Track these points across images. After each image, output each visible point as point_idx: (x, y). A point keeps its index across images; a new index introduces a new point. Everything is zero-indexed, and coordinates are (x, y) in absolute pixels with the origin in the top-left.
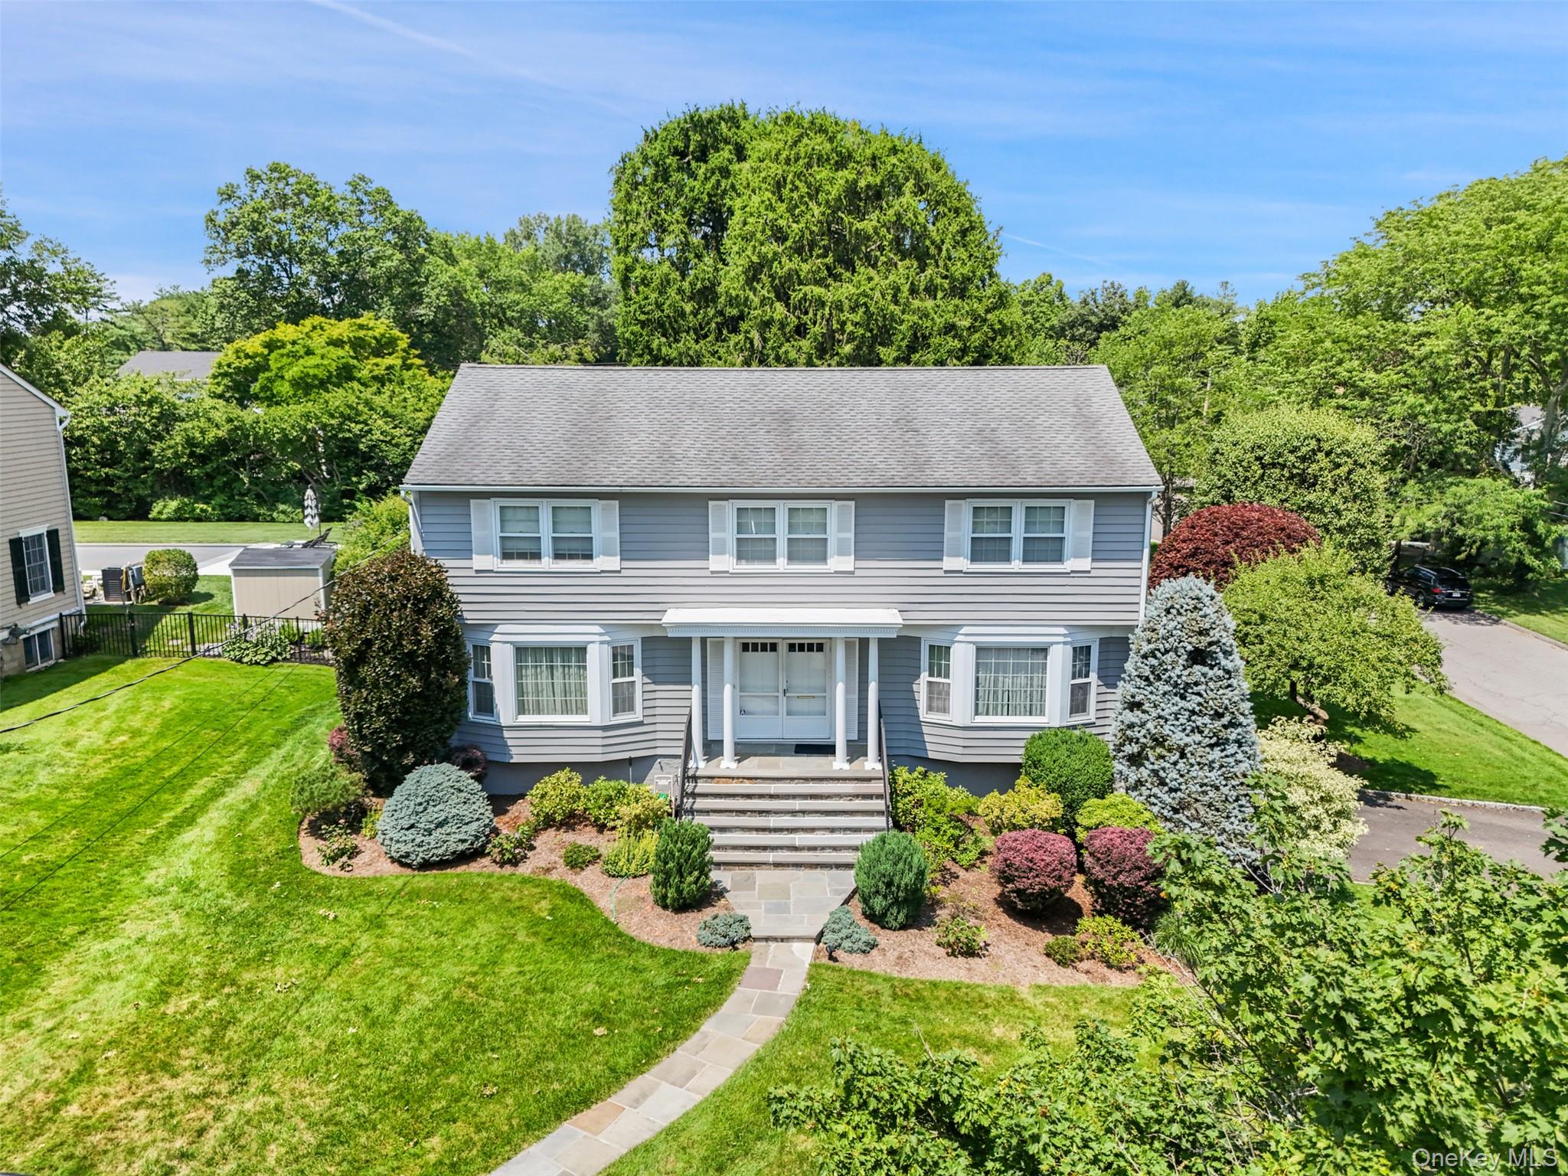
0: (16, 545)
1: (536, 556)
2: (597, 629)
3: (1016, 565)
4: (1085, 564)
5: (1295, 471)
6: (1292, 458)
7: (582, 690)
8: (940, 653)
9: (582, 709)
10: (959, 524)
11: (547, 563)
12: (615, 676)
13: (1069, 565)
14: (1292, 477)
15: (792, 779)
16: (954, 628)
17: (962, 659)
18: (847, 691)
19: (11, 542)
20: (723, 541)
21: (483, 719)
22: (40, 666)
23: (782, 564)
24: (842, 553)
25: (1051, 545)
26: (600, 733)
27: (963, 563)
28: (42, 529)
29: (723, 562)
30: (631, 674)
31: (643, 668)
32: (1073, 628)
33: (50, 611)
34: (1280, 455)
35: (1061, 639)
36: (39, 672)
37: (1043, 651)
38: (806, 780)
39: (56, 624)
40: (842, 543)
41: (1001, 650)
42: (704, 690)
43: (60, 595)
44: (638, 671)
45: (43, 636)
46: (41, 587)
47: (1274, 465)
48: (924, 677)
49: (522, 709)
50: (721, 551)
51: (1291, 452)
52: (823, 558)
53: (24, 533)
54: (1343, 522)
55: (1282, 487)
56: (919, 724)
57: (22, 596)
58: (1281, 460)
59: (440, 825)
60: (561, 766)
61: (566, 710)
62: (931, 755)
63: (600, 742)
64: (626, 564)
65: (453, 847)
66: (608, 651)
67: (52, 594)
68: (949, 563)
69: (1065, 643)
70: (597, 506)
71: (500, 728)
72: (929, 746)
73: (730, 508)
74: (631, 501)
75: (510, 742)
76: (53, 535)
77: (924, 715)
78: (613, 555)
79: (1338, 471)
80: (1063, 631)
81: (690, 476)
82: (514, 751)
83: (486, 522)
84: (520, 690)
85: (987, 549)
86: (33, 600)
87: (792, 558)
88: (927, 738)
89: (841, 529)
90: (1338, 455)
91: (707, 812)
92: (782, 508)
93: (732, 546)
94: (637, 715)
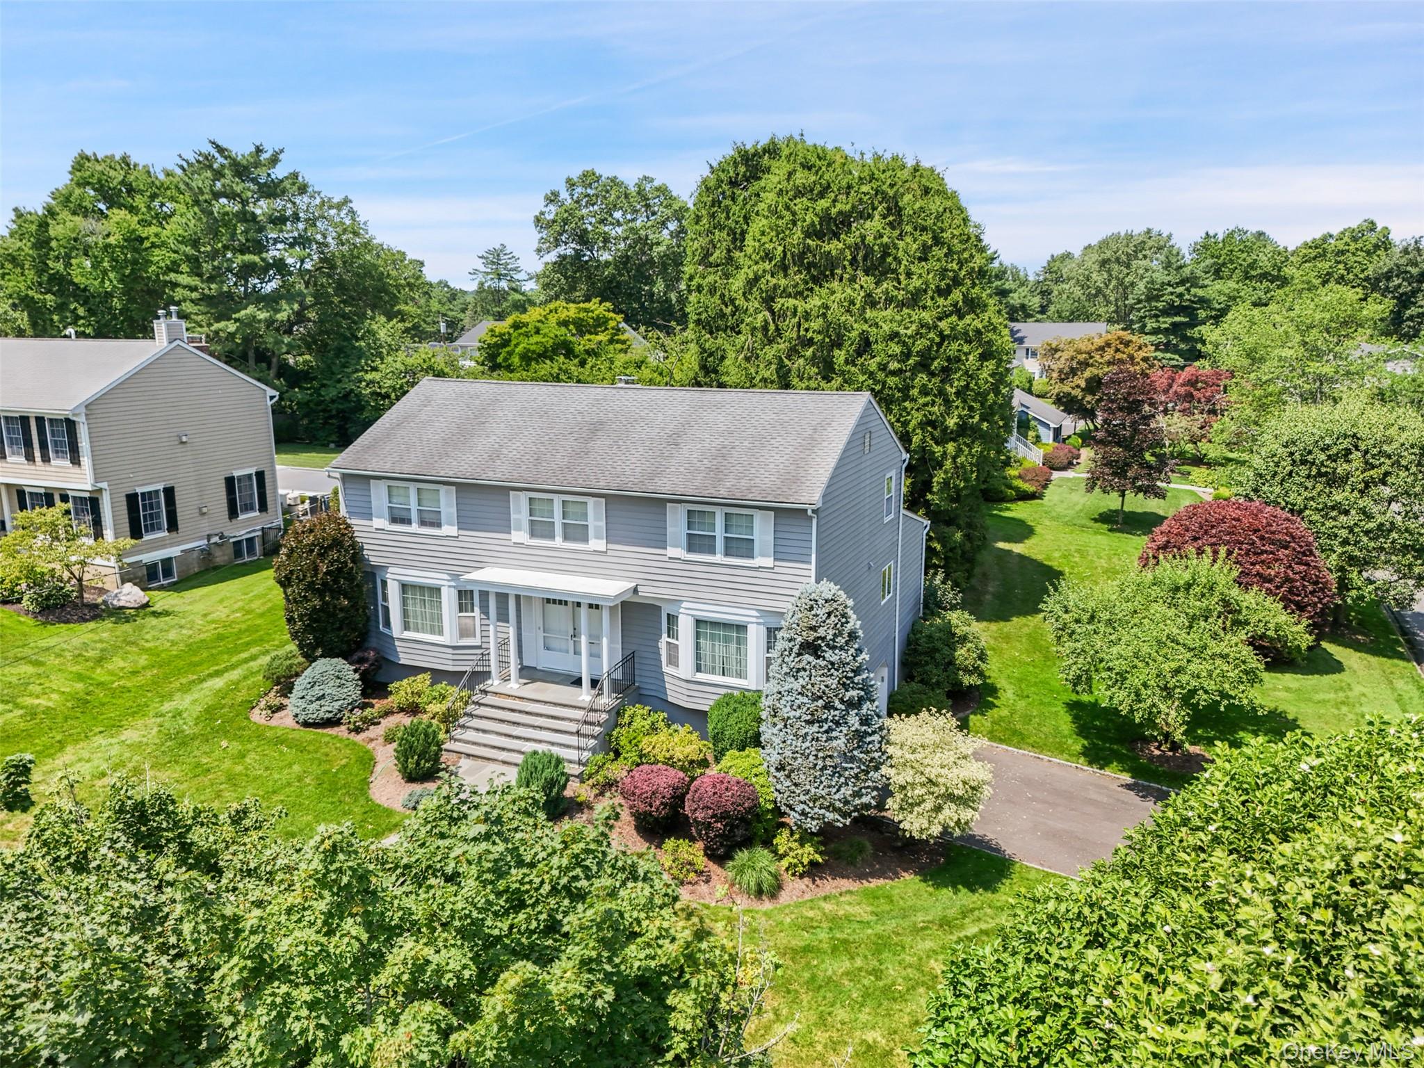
0: (230, 481)
1: (409, 522)
2: (446, 577)
3: (719, 558)
4: (769, 562)
5: (1323, 470)
6: (1323, 457)
7: (440, 618)
8: (672, 619)
9: (441, 633)
10: (676, 523)
11: (414, 528)
12: (461, 611)
13: (758, 561)
14: (1320, 474)
15: (546, 702)
16: (677, 602)
17: (685, 626)
18: (611, 641)
19: (227, 479)
20: (519, 521)
21: (386, 631)
22: (247, 559)
23: (558, 541)
24: (598, 537)
25: (744, 545)
26: (450, 651)
27: (680, 552)
28: (252, 471)
29: (520, 536)
30: (473, 611)
31: (480, 607)
32: (764, 613)
33: (256, 524)
34: (1310, 452)
35: (754, 620)
36: (244, 564)
37: (742, 628)
38: (555, 704)
39: (260, 533)
40: (597, 528)
41: (715, 624)
42: (519, 628)
43: (264, 514)
44: (477, 609)
45: (250, 541)
46: (248, 508)
47: (1304, 462)
48: (665, 638)
49: (406, 627)
50: (519, 529)
51: (1322, 450)
52: (585, 540)
53: (236, 474)
54: (1371, 525)
55: (1309, 485)
56: (662, 673)
57: (233, 513)
58: (1310, 458)
59: (319, 699)
60: (424, 670)
61: (433, 632)
62: (670, 699)
63: (450, 657)
64: (462, 532)
65: (321, 714)
66: (454, 593)
67: (257, 513)
68: (672, 552)
69: (758, 624)
70: (443, 489)
71: (392, 638)
72: (669, 692)
73: (524, 497)
74: (465, 489)
75: (399, 649)
76: (260, 475)
77: (665, 669)
78: (452, 525)
79: (1372, 472)
80: (755, 613)
81: (497, 474)
82: (401, 655)
83: (379, 495)
84: (405, 613)
85: (697, 543)
86: (241, 517)
87: (566, 538)
88: (667, 686)
89: (597, 519)
90: (1373, 456)
91: (481, 717)
92: (557, 500)
93: (526, 525)
94: (476, 641)
